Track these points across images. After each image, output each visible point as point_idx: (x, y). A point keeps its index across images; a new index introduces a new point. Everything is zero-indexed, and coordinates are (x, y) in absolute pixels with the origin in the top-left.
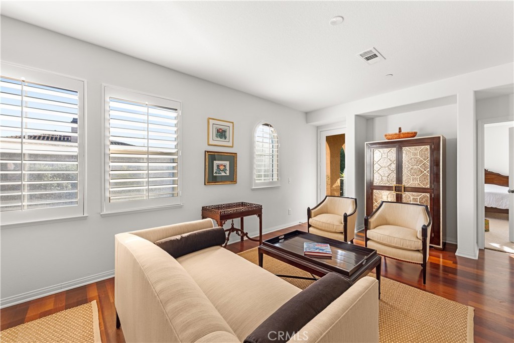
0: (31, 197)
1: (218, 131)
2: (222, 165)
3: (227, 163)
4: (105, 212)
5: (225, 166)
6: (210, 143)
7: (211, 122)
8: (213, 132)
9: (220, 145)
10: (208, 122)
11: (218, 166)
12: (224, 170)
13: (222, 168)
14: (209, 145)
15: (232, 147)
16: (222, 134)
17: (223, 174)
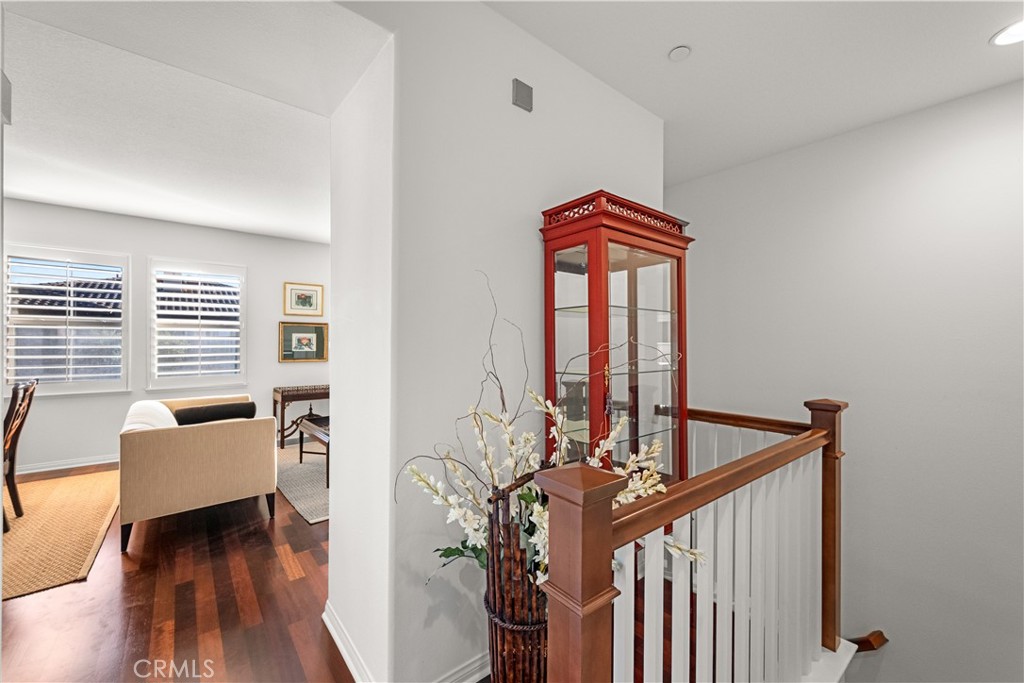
0: (76, 371)
1: (299, 297)
2: (304, 338)
3: (313, 337)
4: (150, 388)
5: (310, 340)
6: (287, 312)
7: (289, 287)
8: (291, 299)
9: (304, 315)
10: (285, 288)
11: (299, 340)
12: (309, 345)
13: (305, 342)
14: (285, 314)
15: (322, 316)
16: (305, 300)
17: (307, 349)
